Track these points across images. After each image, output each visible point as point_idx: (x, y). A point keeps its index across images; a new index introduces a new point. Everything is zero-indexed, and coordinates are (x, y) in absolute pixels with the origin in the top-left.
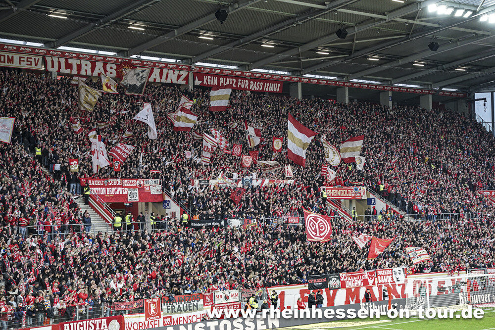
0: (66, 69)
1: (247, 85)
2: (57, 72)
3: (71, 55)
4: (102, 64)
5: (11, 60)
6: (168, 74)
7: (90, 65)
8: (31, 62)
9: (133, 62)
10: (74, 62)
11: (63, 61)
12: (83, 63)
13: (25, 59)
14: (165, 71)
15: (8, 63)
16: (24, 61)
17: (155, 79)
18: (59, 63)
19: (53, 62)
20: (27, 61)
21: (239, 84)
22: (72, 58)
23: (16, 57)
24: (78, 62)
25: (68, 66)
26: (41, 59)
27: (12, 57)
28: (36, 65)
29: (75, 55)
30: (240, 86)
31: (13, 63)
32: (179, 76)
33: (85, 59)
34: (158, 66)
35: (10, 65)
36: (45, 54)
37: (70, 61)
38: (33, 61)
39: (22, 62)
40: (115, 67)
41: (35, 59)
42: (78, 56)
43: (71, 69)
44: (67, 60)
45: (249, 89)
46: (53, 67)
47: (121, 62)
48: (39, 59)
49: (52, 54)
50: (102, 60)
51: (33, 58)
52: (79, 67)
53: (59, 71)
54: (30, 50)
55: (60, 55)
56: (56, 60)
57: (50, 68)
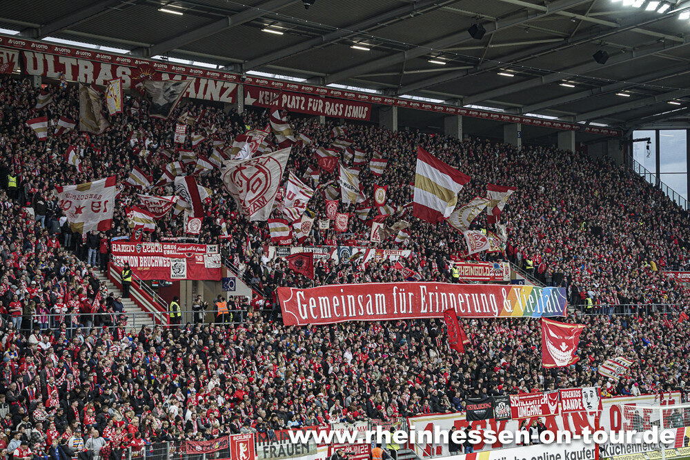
0: (56, 71)
1: (320, 107)
2: (42, 75)
3: (62, 50)
4: (109, 67)
6: (206, 85)
7: (91, 67)
8: (2, 59)
9: (156, 66)
10: (68, 62)
11: (50, 59)
12: (81, 64)
14: (203, 82)
17: (188, 94)
18: (45, 62)
19: (35, 60)
21: (310, 105)
22: (65, 55)
24: (74, 62)
26: (16, 54)
29: (69, 51)
30: (311, 108)
32: (223, 90)
33: (84, 58)
34: (192, 73)
36: (23, 47)
37: (61, 60)
38: (4, 57)
40: (129, 72)
41: (8, 54)
42: (73, 51)
43: (63, 73)
44: (56, 59)
45: (323, 114)
46: (35, 68)
47: (139, 65)
48: (13, 55)
49: (35, 48)
50: (110, 61)
51: (4, 52)
52: (75, 70)
53: (44, 75)
54: (1, 40)
55: (46, 50)
56: (40, 57)
57: (30, 70)
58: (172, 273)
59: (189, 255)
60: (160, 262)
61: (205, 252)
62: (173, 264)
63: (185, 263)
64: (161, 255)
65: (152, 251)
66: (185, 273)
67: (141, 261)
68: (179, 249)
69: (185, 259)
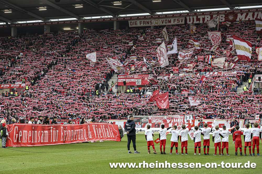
0: (197, 21)
2: (192, 23)
3: (199, 14)
5: (170, 22)
6: (258, 15)
7: (209, 17)
8: (179, 21)
9: (235, 11)
10: (201, 17)
11: (195, 17)
12: (206, 17)
13: (177, 20)
14: (256, 14)
15: (168, 23)
16: (176, 21)
17: (249, 19)
18: (193, 19)
19: (190, 19)
20: (178, 21)
22: (200, 15)
23: (172, 20)
24: (203, 17)
25: (198, 19)
26: (184, 18)
27: (171, 20)
28: (182, 22)
29: (202, 14)
31: (171, 23)
33: (207, 15)
34: (251, 11)
35: (170, 24)
36: (186, 16)
37: (199, 17)
38: (180, 20)
39: (175, 22)
40: (224, 16)
41: (181, 19)
42: (203, 13)
43: (199, 21)
44: (197, 17)
46: (190, 21)
47: (228, 13)
48: (183, 19)
49: (190, 15)
50: (217, 14)
51: (180, 18)
52: (204, 19)
53: (193, 23)
54: (179, 15)
55: (194, 15)
56: (191, 18)
57: (188, 22)
58: (136, 83)
59: (143, 78)
60: (133, 80)
61: (148, 77)
62: (137, 81)
63: (141, 80)
64: (133, 78)
65: (130, 77)
66: (141, 83)
67: (126, 80)
68: (139, 76)
69: (141, 79)
